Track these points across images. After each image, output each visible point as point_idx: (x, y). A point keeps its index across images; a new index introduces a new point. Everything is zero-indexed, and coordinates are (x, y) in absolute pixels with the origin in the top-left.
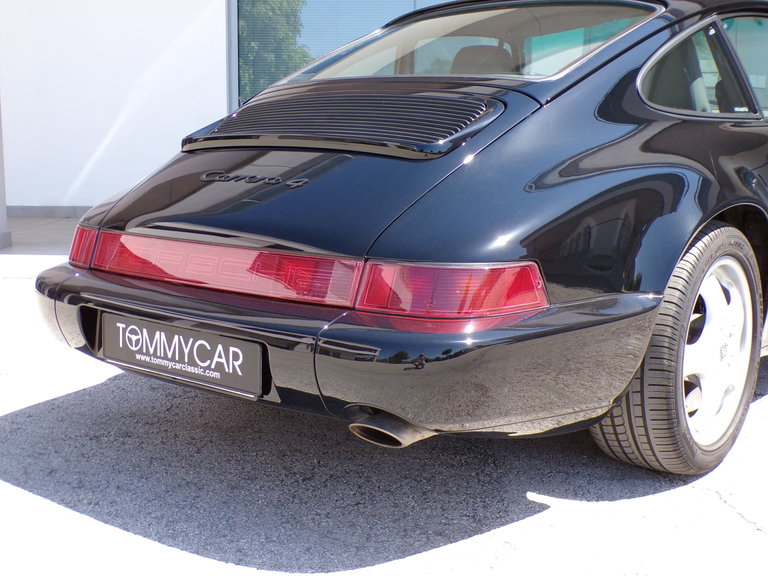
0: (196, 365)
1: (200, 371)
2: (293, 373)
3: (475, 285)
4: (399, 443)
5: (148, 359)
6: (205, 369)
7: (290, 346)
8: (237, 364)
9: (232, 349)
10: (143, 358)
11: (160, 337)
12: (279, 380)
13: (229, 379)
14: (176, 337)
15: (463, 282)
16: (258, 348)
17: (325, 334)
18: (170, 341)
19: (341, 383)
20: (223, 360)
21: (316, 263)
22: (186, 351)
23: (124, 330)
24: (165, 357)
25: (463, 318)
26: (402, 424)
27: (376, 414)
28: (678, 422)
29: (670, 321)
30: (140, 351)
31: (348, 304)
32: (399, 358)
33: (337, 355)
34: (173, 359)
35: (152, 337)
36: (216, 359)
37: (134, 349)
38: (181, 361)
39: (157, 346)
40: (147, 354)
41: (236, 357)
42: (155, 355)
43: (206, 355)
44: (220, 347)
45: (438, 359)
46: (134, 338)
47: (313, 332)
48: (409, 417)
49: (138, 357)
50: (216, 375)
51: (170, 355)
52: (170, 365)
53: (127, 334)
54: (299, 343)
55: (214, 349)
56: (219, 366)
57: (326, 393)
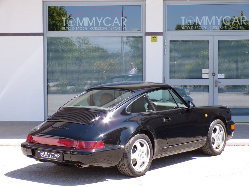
0: (52, 157)
1: (53, 158)
2: (67, 158)
3: (93, 144)
4: (82, 167)
5: (44, 157)
6: (54, 158)
7: (67, 153)
8: (59, 156)
9: (58, 154)
10: (43, 157)
11: (46, 153)
12: (65, 159)
13: (57, 159)
14: (49, 153)
15: (92, 144)
16: (62, 154)
17: (72, 151)
18: (48, 154)
19: (74, 159)
20: (57, 156)
21: (71, 141)
22: (50, 155)
23: (40, 152)
24: (47, 156)
25: (92, 149)
26: (83, 164)
27: (80, 162)
28: (130, 166)
29: (127, 149)
30: (42, 156)
31: (75, 147)
32: (82, 154)
33: (74, 154)
34: (48, 157)
35: (44, 153)
36: (55, 156)
37: (41, 155)
38: (50, 157)
39: (45, 155)
40: (44, 156)
41: (59, 155)
42: (45, 156)
43: (54, 155)
44: (56, 154)
45: (88, 154)
46: (41, 154)
47: (70, 151)
48: (84, 163)
49: (42, 157)
50: (56, 158)
51: (48, 156)
52: (48, 158)
53: (40, 153)
54: (68, 153)
55: (55, 154)
56: (56, 157)
57: (72, 160)
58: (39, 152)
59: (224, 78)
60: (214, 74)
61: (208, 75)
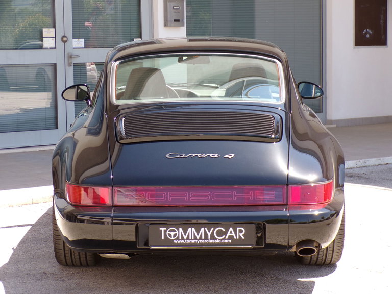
0: (216, 239)
1: (218, 241)
5: (183, 242)
6: (222, 240)
8: (241, 234)
9: (238, 228)
10: (179, 242)
11: (191, 230)
14: (202, 229)
16: (254, 226)
18: (198, 231)
20: (234, 234)
22: (210, 234)
23: (165, 231)
24: (195, 239)
30: (178, 239)
34: (200, 239)
35: (185, 231)
36: (228, 234)
37: (173, 238)
39: (189, 235)
41: (241, 231)
42: (188, 239)
44: (231, 229)
46: (172, 234)
49: (176, 242)
50: (229, 241)
51: (198, 237)
52: (198, 242)
53: (168, 232)
55: (227, 230)
56: (230, 236)
58: (163, 229)
59: (84, 47)
60: (64, 40)
61: (54, 40)
